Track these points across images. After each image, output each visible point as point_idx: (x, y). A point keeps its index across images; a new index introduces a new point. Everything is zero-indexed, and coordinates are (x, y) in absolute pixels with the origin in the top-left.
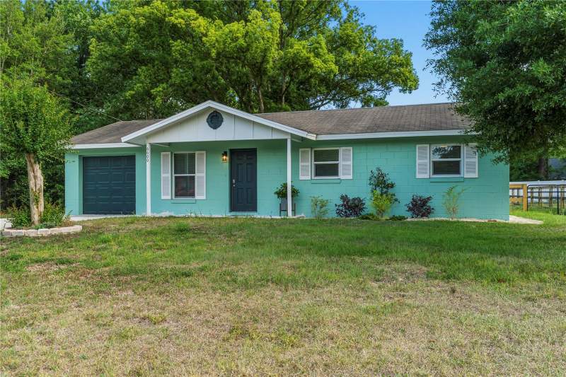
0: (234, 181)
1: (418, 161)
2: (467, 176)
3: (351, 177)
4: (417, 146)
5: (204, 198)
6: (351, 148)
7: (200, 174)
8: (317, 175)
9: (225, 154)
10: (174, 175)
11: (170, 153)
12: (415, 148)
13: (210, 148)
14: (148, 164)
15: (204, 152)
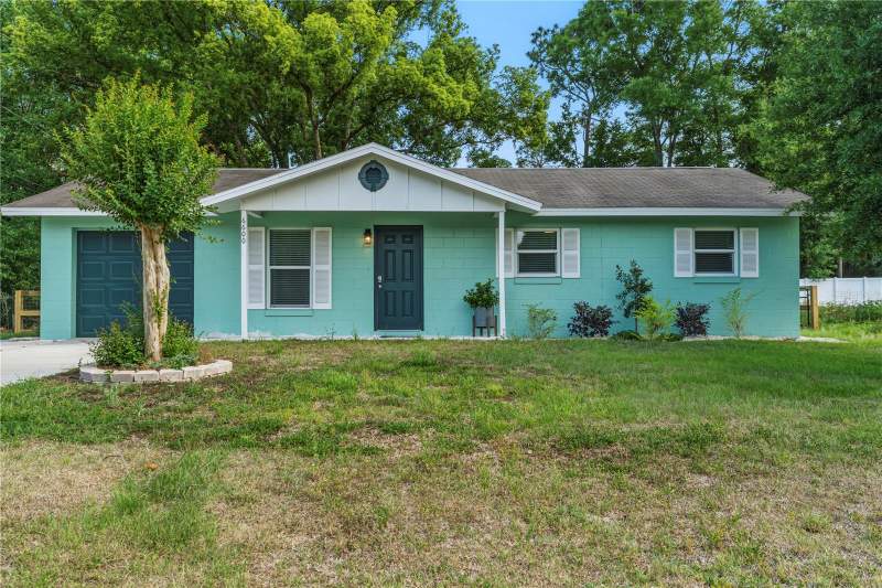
0: (380, 278)
1: (676, 252)
2: (744, 274)
3: (578, 275)
4: (676, 230)
5: (328, 306)
6: (578, 230)
7: (320, 267)
8: (521, 270)
9: (367, 233)
10: (269, 268)
11: (263, 229)
12: (673, 234)
13: (341, 222)
14: (244, 247)
15: (330, 229)
